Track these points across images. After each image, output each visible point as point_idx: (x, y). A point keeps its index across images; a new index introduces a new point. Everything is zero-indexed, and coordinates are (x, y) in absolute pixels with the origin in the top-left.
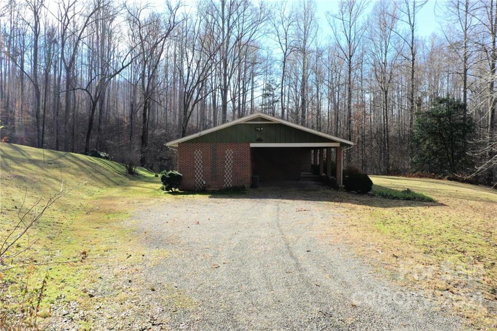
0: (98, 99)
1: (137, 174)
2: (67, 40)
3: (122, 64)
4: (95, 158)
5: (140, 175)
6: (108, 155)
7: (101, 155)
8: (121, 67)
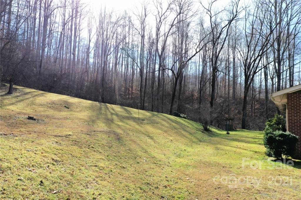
0: (179, 76)
1: (211, 131)
2: (160, 39)
3: (196, 50)
4: (178, 118)
5: (213, 131)
6: (185, 116)
7: (181, 115)
8: (195, 52)
